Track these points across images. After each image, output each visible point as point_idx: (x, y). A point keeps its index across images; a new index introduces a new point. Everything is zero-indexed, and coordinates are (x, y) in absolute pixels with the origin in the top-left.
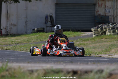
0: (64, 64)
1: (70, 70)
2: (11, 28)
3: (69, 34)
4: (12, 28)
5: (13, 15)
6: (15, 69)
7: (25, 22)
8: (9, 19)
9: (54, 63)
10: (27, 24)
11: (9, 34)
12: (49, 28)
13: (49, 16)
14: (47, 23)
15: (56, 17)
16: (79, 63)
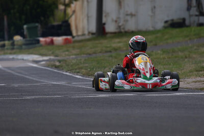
2: (126, 21)
8: (122, 4)
10: (155, 13)
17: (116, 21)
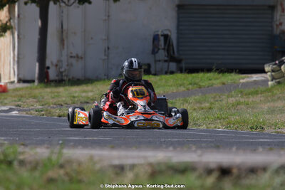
0: (199, 152)
1: (213, 166)
2: (70, 65)
3: (210, 80)
4: (72, 65)
5: (75, 33)
6: (80, 164)
7: (105, 51)
8: (65, 42)
9: (175, 148)
10: (108, 56)
11: (65, 78)
12: (161, 63)
13: (162, 35)
14: (157, 52)
15: (178, 38)
16: (234, 149)
17: (57, 65)
